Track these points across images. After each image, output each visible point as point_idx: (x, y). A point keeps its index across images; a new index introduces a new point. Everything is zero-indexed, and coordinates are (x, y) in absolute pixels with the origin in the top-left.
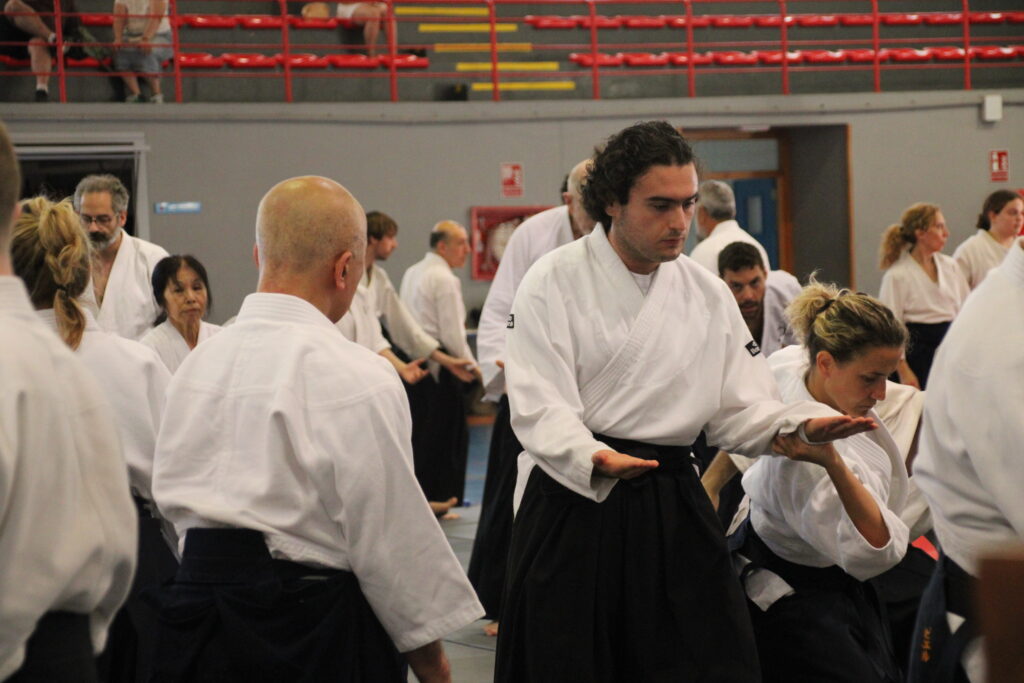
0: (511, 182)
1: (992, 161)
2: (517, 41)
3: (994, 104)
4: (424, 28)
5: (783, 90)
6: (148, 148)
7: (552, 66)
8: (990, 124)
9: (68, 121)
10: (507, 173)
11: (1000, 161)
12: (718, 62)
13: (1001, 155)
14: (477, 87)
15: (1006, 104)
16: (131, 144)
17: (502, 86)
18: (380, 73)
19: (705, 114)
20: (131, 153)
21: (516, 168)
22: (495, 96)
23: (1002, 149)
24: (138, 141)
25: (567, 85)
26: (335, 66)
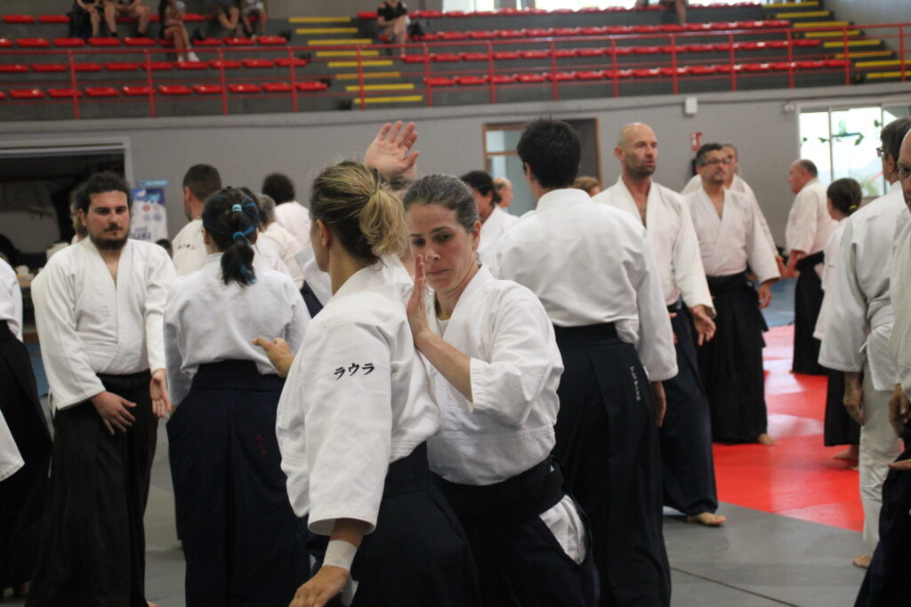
1: (692, 139)
2: (392, 71)
3: (691, 103)
4: (331, 65)
5: (554, 97)
7: (410, 86)
8: (690, 116)
9: (80, 131)
11: (697, 139)
12: (519, 80)
13: (698, 135)
14: (356, 101)
15: (700, 103)
16: (121, 144)
17: (368, 100)
19: (502, 114)
20: (123, 150)
22: (363, 107)
23: (698, 131)
24: (125, 142)
25: (418, 98)
26: (265, 90)
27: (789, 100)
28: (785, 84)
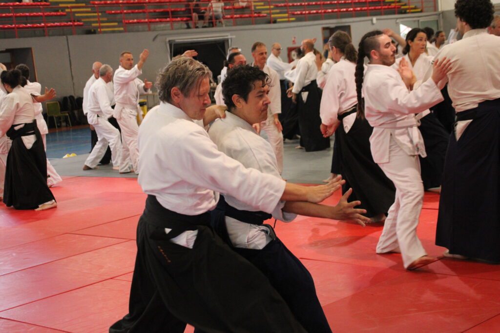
0: (294, 41)
3: (374, 19)
5: (337, 17)
6: (234, 37)
7: (287, 15)
8: (373, 24)
10: (293, 39)
14: (278, 20)
15: (377, 19)
18: (258, 18)
19: (327, 24)
21: (295, 38)
22: (289, 21)
24: (228, 36)
27: (397, 19)
28: (394, 13)
